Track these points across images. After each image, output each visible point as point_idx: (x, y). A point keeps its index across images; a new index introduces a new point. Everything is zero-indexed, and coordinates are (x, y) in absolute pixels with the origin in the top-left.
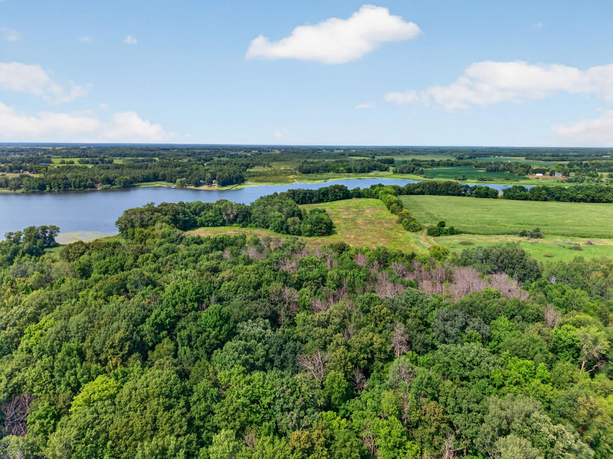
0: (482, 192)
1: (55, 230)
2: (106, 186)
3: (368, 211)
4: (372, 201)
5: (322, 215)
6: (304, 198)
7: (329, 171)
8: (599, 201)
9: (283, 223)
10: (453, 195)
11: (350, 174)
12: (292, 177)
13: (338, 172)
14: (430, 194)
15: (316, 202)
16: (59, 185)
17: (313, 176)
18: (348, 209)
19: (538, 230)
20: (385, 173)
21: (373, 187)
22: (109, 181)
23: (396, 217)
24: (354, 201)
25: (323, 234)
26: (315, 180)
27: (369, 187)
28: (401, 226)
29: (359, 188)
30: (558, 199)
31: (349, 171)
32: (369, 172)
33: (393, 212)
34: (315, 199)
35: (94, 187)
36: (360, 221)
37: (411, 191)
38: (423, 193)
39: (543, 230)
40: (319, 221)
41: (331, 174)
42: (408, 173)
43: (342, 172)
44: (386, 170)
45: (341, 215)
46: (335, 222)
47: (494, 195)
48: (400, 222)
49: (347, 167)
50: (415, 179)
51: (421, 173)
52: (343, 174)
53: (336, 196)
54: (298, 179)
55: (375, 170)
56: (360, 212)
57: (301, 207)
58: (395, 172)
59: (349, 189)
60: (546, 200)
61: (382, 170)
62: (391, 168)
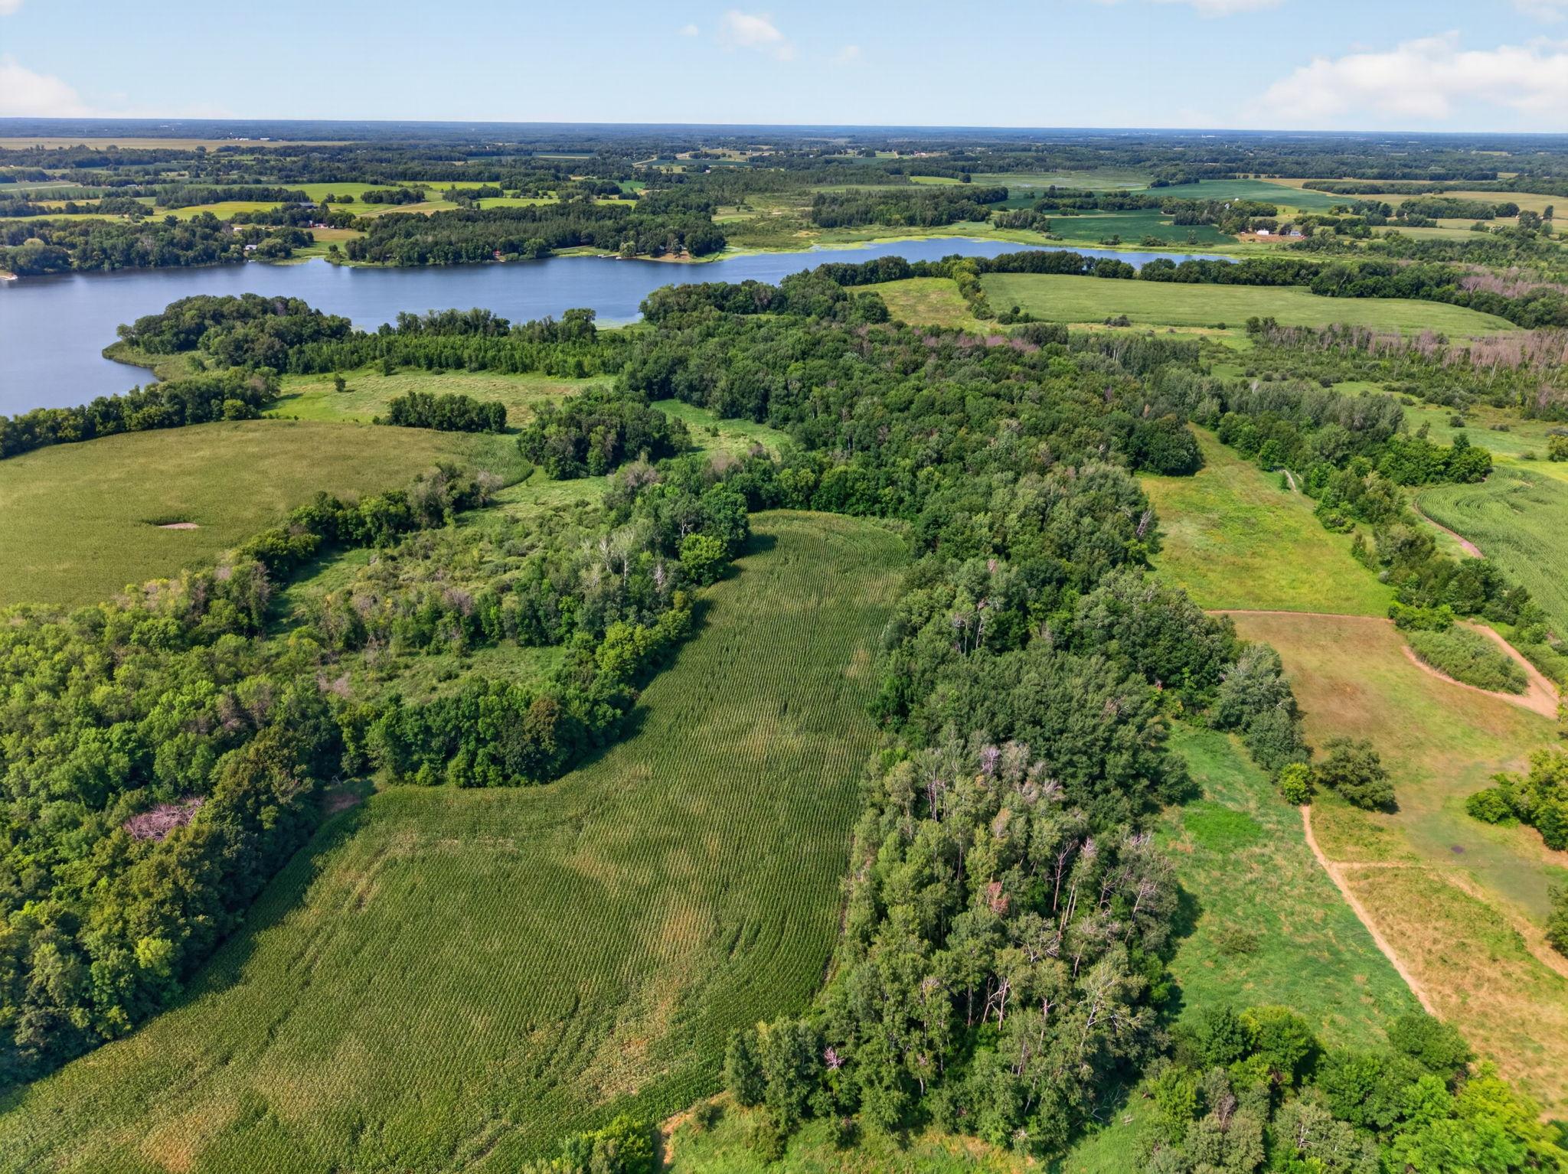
0: (1109, 269)
1: (589, 314)
2: (511, 255)
3: (933, 296)
4: (943, 282)
5: (876, 299)
6: (843, 276)
7: (871, 222)
8: (1273, 283)
9: (830, 308)
10: (1068, 273)
11: (913, 229)
12: (803, 234)
13: (888, 223)
14: (1034, 272)
15: (861, 283)
16: (446, 254)
17: (843, 232)
18: (906, 292)
19: (1124, 318)
20: (982, 226)
21: (946, 260)
22: (512, 247)
23: (967, 303)
24: (916, 283)
25: (877, 322)
26: (847, 242)
27: (939, 259)
28: (971, 314)
29: (924, 262)
30: (1215, 281)
31: (911, 221)
32: (949, 222)
33: (965, 296)
34: (858, 279)
35: (492, 258)
36: (921, 308)
37: (1005, 266)
38: (1022, 270)
39: (1129, 316)
40: (873, 306)
41: (876, 227)
42: (1023, 227)
43: (897, 223)
44: (983, 218)
45: (896, 300)
46: (890, 309)
47: (1129, 274)
48: (969, 309)
49: (907, 214)
50: (1031, 241)
51: (1046, 228)
52: (899, 229)
53: (890, 274)
54: (820, 241)
55: (963, 218)
56: (923, 296)
57: (847, 290)
58: (999, 225)
59: (910, 262)
60: (1197, 281)
61: (975, 220)
62: (996, 214)
